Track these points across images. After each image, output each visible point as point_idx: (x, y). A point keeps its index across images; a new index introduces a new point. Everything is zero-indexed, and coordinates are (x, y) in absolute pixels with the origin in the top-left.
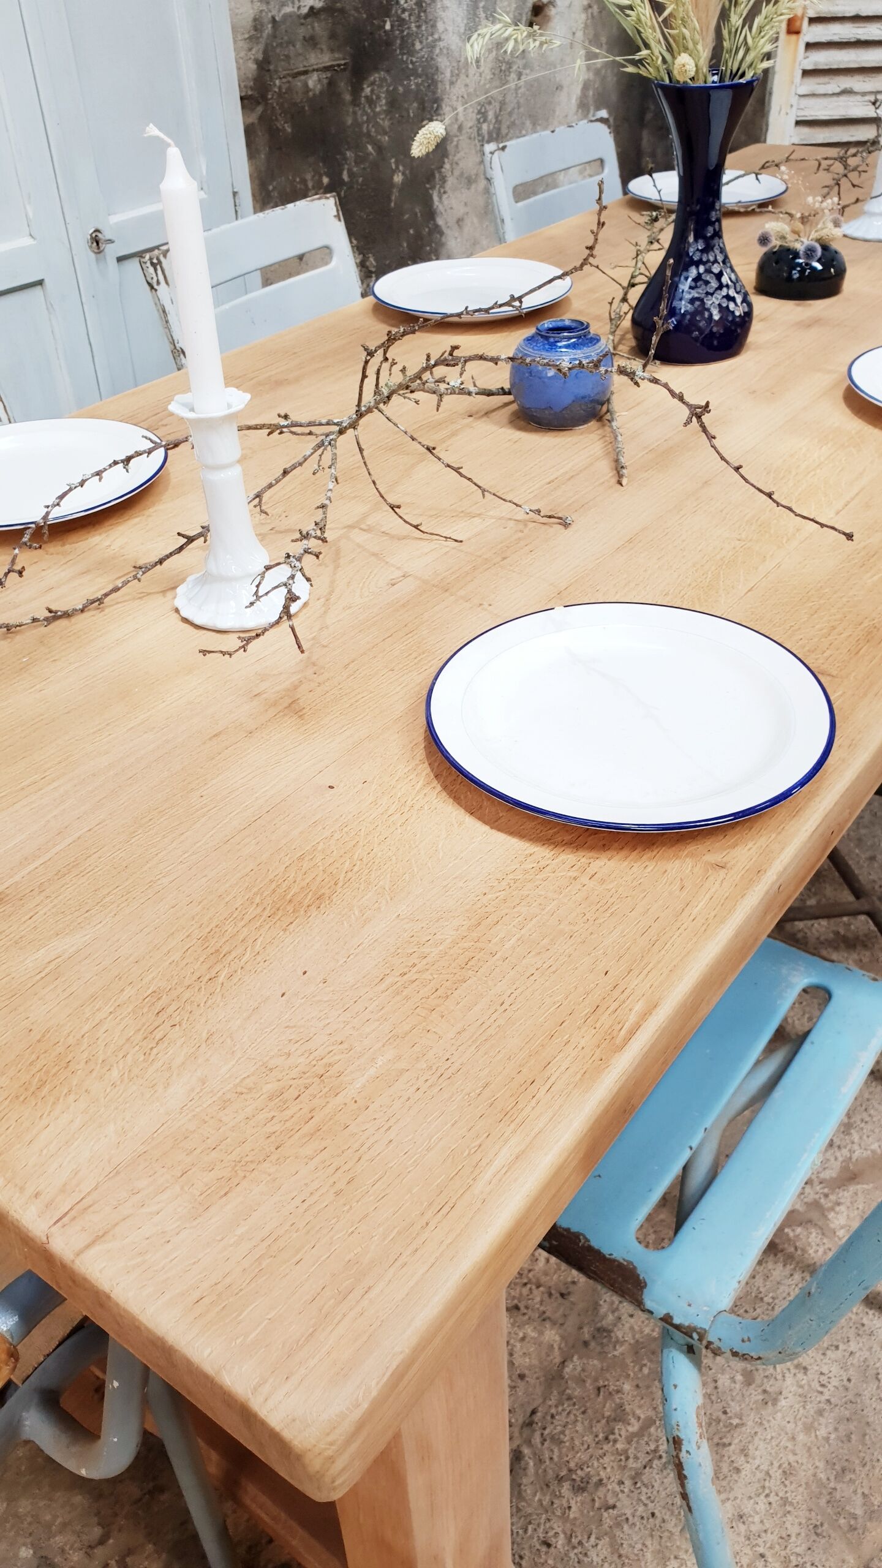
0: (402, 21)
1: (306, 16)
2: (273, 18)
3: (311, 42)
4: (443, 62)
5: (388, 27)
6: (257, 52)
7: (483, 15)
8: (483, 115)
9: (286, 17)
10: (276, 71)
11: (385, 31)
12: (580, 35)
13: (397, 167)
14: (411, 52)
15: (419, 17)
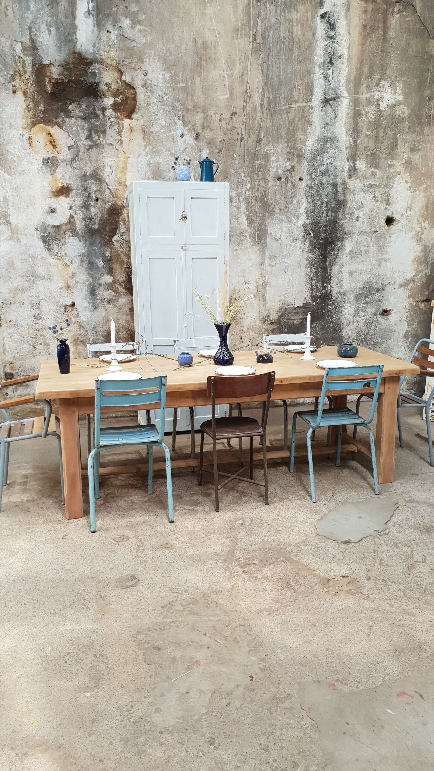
0: (328, 311)
1: (296, 308)
2: (285, 308)
3: (297, 313)
4: (343, 321)
5: (324, 311)
6: (280, 314)
7: (360, 311)
8: (359, 334)
9: (289, 308)
10: (284, 318)
11: (323, 313)
12: (404, 319)
13: (323, 343)
14: (332, 317)
15: (336, 310)
